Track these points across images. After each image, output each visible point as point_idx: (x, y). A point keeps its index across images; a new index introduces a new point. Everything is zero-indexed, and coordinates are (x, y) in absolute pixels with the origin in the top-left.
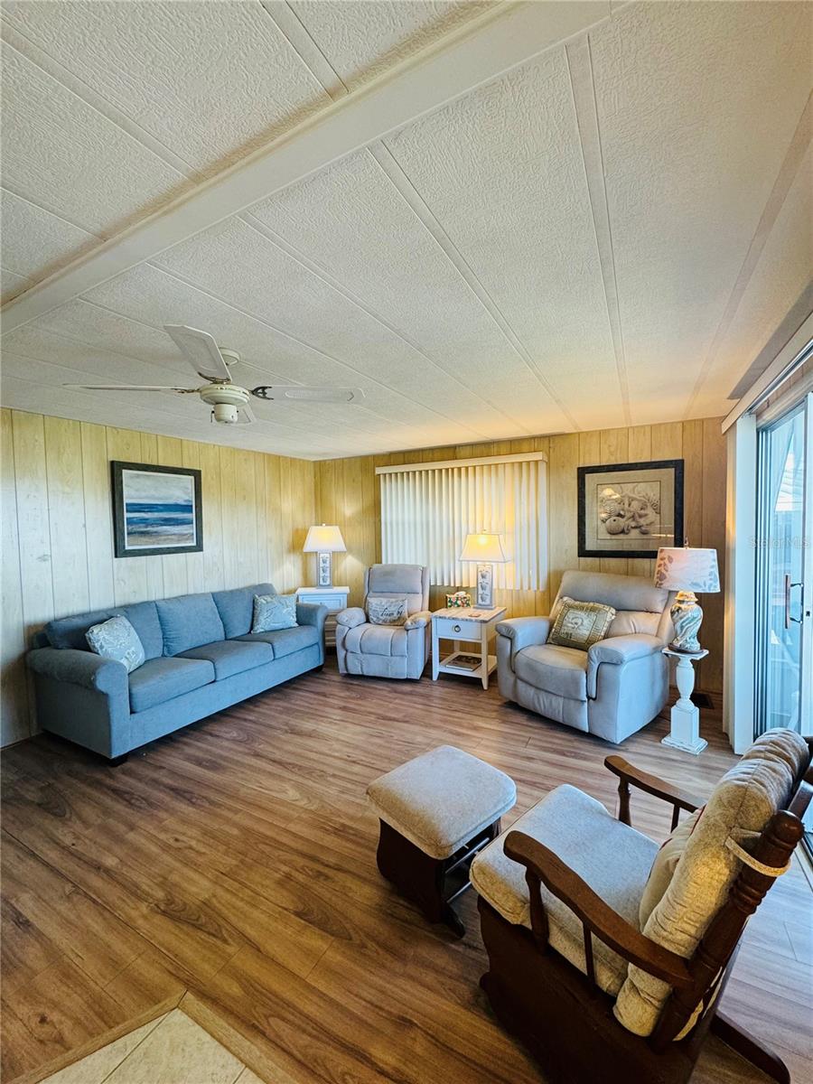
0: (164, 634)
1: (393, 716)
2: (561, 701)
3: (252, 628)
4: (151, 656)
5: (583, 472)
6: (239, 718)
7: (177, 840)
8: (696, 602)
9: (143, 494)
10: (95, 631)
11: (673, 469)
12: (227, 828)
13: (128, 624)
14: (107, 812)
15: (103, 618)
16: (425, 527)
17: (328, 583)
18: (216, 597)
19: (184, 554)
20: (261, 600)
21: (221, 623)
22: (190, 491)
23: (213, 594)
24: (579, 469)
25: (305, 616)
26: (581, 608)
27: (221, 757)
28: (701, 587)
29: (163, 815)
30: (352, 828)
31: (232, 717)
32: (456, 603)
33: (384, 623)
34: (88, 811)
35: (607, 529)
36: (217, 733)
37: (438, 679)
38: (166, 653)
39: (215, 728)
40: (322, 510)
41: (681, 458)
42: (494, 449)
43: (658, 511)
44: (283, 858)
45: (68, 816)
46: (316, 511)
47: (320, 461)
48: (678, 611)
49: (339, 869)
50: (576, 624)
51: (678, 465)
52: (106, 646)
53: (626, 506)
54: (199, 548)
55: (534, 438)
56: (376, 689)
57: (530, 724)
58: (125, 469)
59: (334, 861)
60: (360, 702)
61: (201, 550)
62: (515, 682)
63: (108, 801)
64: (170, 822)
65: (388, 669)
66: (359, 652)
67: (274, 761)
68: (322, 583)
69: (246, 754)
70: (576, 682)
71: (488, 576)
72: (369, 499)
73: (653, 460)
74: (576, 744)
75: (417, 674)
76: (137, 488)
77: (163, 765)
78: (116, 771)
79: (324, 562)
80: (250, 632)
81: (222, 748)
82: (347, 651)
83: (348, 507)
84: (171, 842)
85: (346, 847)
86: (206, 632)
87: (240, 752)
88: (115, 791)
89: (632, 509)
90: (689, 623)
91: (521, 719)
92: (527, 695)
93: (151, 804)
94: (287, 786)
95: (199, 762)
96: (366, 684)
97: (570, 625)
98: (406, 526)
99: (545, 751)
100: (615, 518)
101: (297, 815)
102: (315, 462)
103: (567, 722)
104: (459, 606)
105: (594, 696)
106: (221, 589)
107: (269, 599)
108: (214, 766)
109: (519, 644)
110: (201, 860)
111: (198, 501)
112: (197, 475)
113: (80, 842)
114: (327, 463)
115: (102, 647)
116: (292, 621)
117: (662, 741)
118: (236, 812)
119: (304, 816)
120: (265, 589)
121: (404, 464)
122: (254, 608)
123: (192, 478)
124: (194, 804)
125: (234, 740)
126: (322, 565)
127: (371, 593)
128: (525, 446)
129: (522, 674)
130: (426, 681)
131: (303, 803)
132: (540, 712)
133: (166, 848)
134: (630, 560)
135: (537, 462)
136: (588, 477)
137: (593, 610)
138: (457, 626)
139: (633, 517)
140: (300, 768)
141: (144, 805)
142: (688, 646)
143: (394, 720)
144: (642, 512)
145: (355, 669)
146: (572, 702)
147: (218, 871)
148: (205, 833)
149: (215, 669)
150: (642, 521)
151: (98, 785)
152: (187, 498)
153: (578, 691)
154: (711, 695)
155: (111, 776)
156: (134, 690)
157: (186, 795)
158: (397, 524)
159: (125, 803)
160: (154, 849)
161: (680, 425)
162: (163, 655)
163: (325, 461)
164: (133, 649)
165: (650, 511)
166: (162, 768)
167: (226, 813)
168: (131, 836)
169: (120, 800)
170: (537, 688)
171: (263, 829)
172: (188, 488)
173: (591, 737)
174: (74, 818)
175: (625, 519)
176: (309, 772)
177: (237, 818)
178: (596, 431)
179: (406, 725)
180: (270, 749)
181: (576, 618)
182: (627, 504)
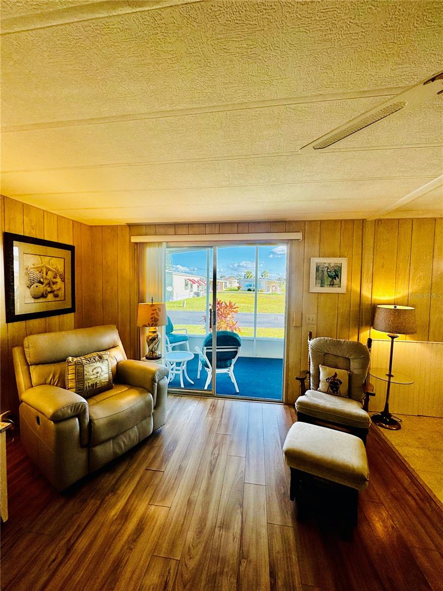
5: (10, 238)
11: (68, 251)
24: (4, 234)
35: (31, 295)
41: (73, 245)
43: (63, 280)
50: (97, 373)
51: (71, 249)
53: (45, 275)
73: (59, 242)
89: (48, 277)
100: (38, 284)
134: (47, 319)
139: (49, 284)
144: (54, 280)
150: (55, 287)
153: (151, 409)
161: (71, 222)
165: (58, 280)
175: (44, 285)
178: (19, 202)
181: (95, 369)
182: (45, 273)
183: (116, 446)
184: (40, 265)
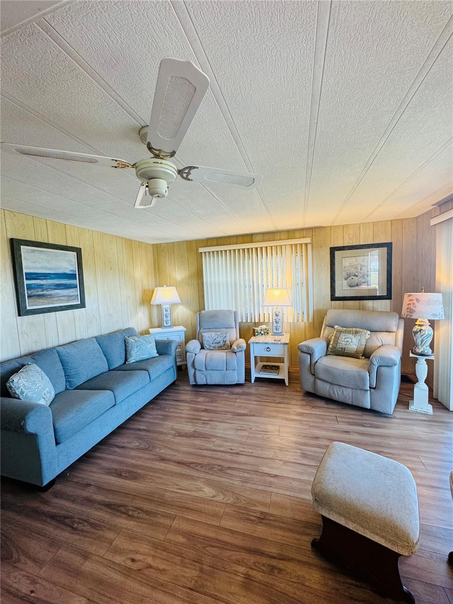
0: (65, 372)
1: (243, 412)
2: (350, 390)
3: (126, 360)
4: (59, 391)
5: (333, 250)
6: (132, 429)
7: (133, 560)
8: (429, 325)
9: (39, 265)
10: (15, 381)
11: (386, 248)
12: (170, 536)
13: (39, 369)
14: (54, 543)
15: (17, 367)
16: (233, 285)
17: (169, 324)
18: (99, 339)
19: (72, 310)
20: (131, 340)
21: (105, 359)
22: (74, 263)
23: (96, 337)
24: (331, 248)
25: (163, 348)
26: (350, 332)
27: (134, 466)
28: (437, 316)
29: (110, 535)
30: (272, 515)
31: (129, 429)
32: (260, 333)
33: (214, 349)
34: (35, 547)
35: (348, 284)
36: (121, 444)
37: (254, 382)
38: (68, 387)
39: (118, 440)
40: (159, 276)
41: (390, 242)
42: (277, 236)
44: (233, 558)
45: (15, 556)
46: (155, 277)
47: (157, 244)
48: (420, 331)
49: (282, 558)
50: (348, 342)
51: (389, 246)
52: (26, 391)
53: (359, 270)
54: (82, 305)
55: (303, 229)
56: (219, 393)
57: (329, 406)
58: (22, 245)
59: (276, 551)
60: (214, 404)
61: (85, 307)
62: (315, 382)
63: (51, 530)
64: (120, 542)
65: (224, 378)
66: (204, 369)
67: (179, 463)
68: (165, 324)
69: (153, 460)
70: (363, 379)
71: (280, 315)
72: (194, 269)
73: (374, 243)
74: (365, 417)
75: (242, 380)
76: (32, 261)
77: (89, 482)
78: (47, 495)
79: (166, 311)
80: (125, 363)
81: (132, 457)
82: (195, 369)
83: (179, 273)
84: (129, 563)
85: (278, 535)
86: (97, 368)
87: (149, 459)
88: (53, 517)
89: (362, 272)
90: (427, 338)
91: (321, 404)
92: (324, 388)
93: (93, 525)
94: (200, 484)
95: (119, 474)
96: (210, 390)
97: (343, 343)
98: (221, 285)
99: (351, 425)
100: (352, 277)
101: (222, 511)
102: (153, 245)
103: (355, 403)
104: (262, 334)
105: (374, 386)
106: (100, 334)
107: (137, 339)
108: (133, 476)
109: (316, 356)
110: (163, 578)
111: (80, 271)
112: (78, 251)
113: (38, 586)
114: (163, 245)
115: (22, 393)
116: (154, 353)
117: (410, 409)
118: (173, 518)
119: (228, 510)
120: (129, 331)
121: (217, 245)
122: (126, 346)
123: (75, 253)
124: (132, 516)
125: (138, 449)
126: (165, 313)
127: (202, 329)
128: (297, 235)
129: (321, 375)
130: (248, 384)
131: (220, 498)
132: (335, 399)
133: (127, 572)
134: (361, 301)
135: (306, 244)
136: (337, 253)
137: (356, 332)
138: (268, 348)
139: (363, 277)
140: (202, 465)
141: (87, 528)
142: (426, 351)
143: (244, 415)
145: (201, 380)
146: (359, 392)
147: (186, 588)
148: (155, 546)
149: (114, 396)
151: (36, 514)
152: (72, 269)
153: (364, 384)
154: (409, 375)
155: (46, 502)
156: (57, 426)
157: (122, 509)
158: (215, 285)
159: (69, 529)
160: (117, 577)
161: (390, 223)
162: (67, 389)
163: (161, 244)
164: (47, 389)
166: (89, 485)
167: (162, 520)
168: (88, 566)
169: (63, 526)
170: (332, 384)
171: (203, 532)
172: (72, 262)
173: (372, 411)
174: (23, 558)
175: (358, 277)
176: (209, 468)
177: (175, 524)
178: (340, 226)
179: (253, 418)
180: (171, 452)
181: (347, 338)
182: (359, 268)
183: (331, 390)
184: (356, 263)
